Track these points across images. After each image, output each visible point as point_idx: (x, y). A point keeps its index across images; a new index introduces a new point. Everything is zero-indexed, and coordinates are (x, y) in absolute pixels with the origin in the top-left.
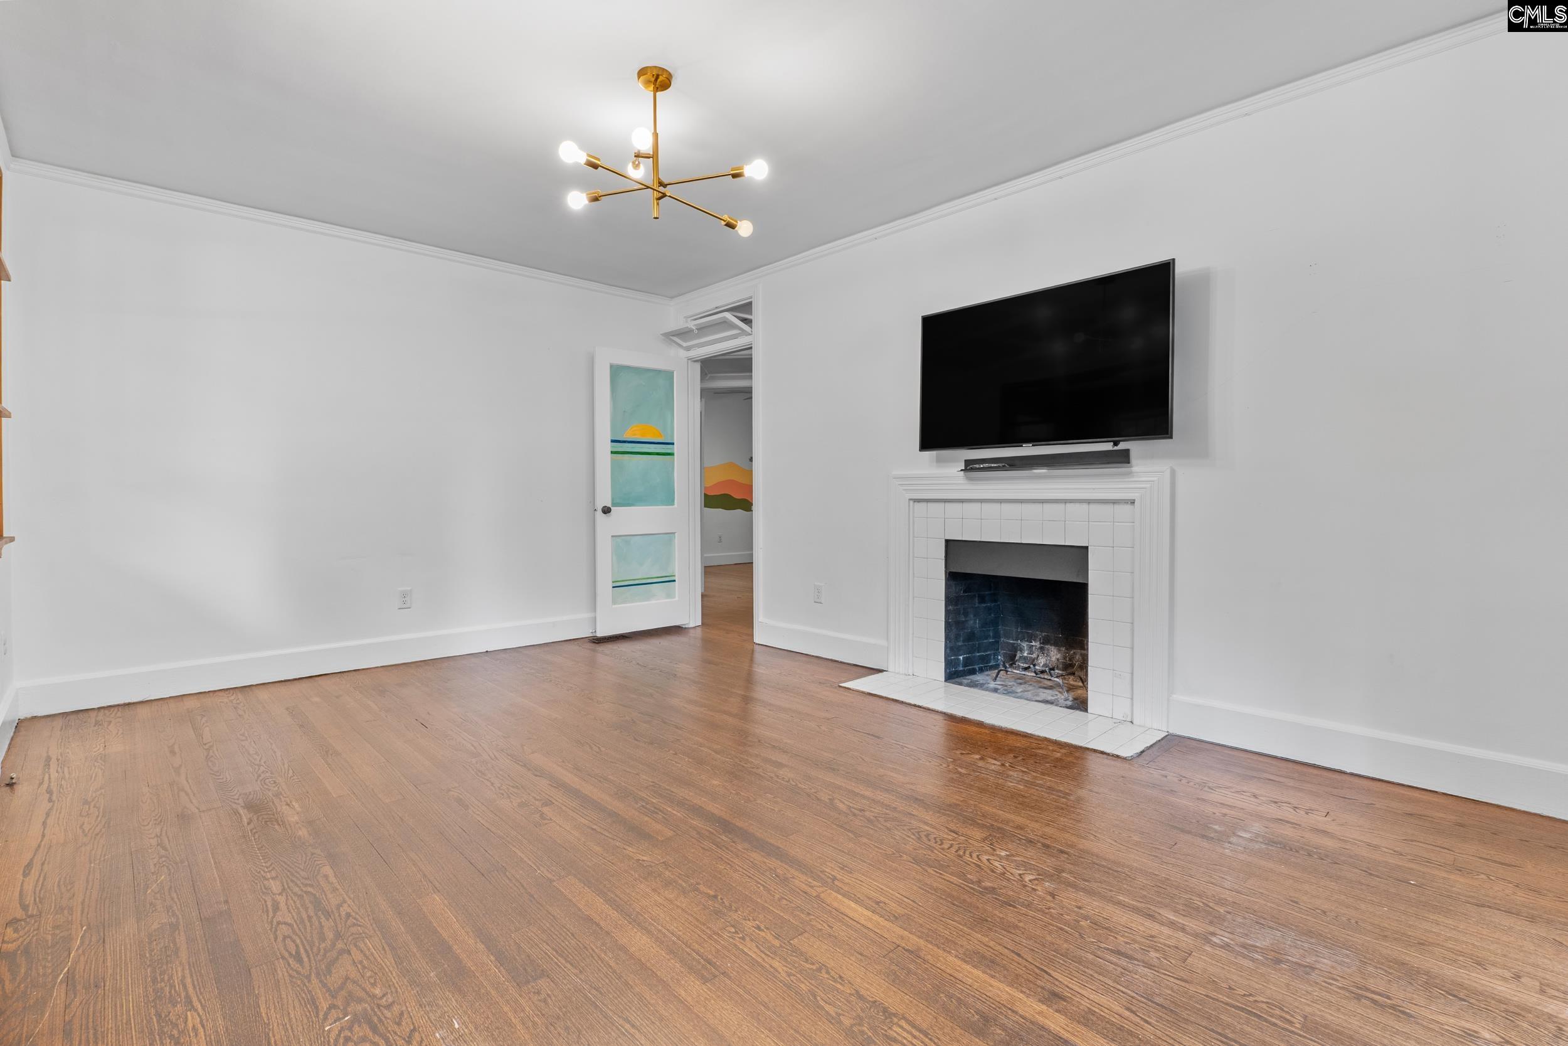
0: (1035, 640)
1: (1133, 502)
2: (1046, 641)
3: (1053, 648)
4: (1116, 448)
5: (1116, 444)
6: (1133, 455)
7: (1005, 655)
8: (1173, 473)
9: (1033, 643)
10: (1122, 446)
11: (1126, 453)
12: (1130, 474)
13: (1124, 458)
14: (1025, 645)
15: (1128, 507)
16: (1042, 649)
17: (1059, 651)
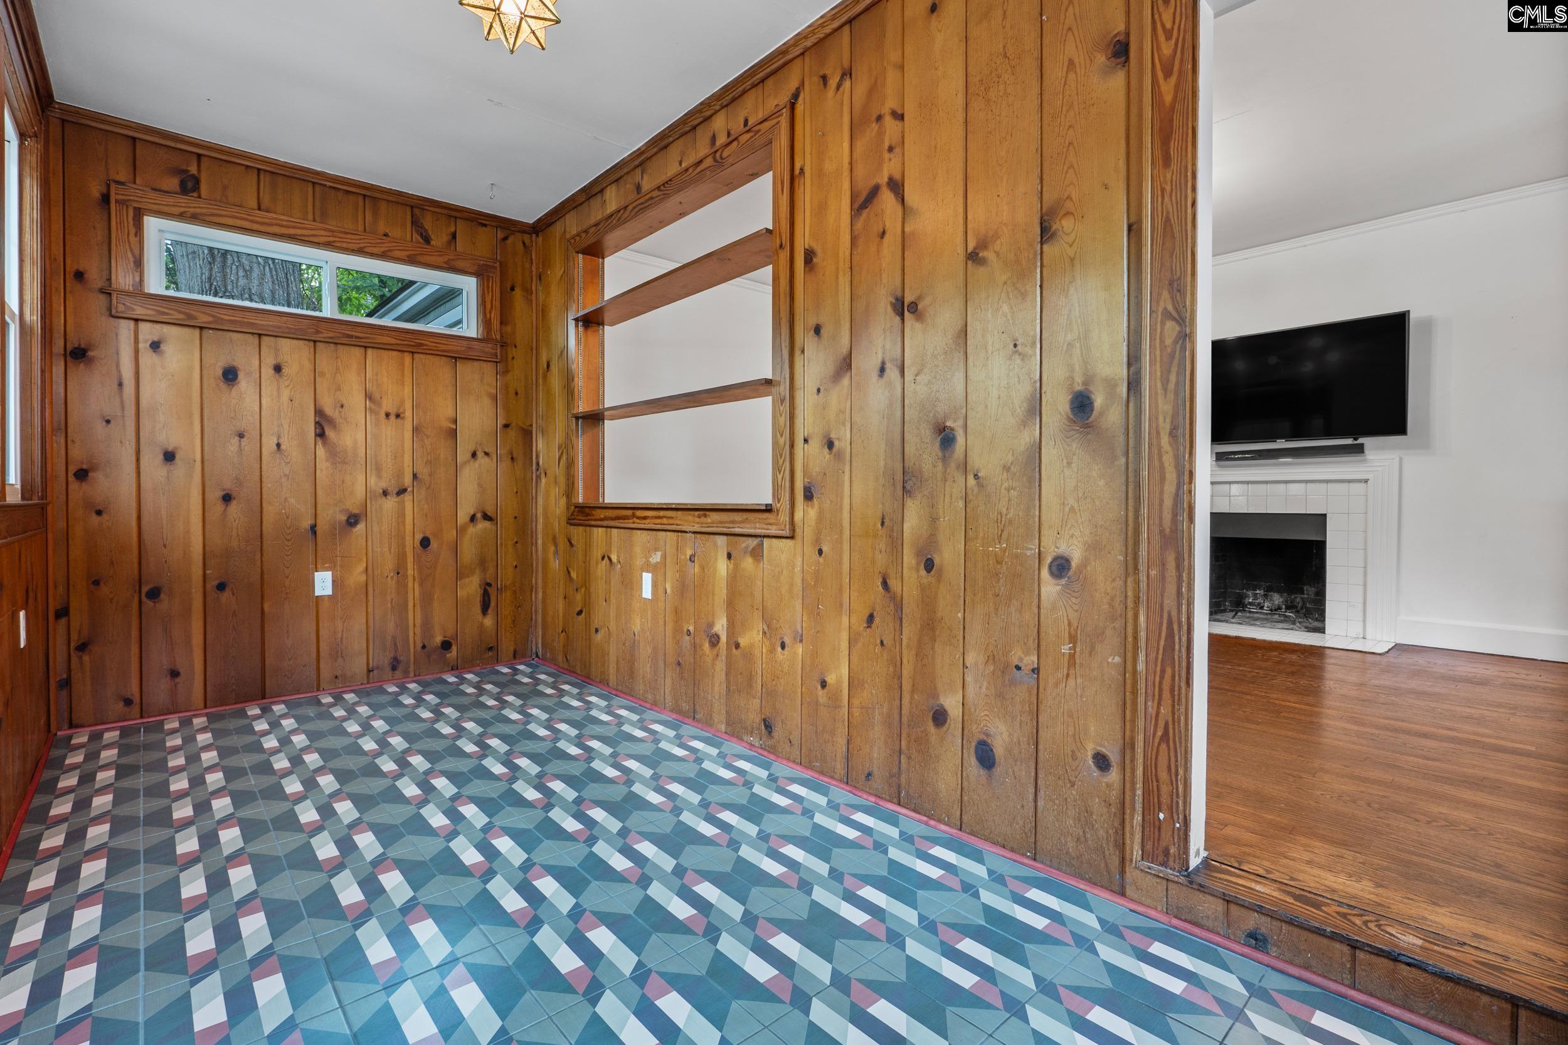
0: (1260, 589)
1: (1366, 481)
2: (1269, 590)
3: (1276, 594)
4: (1355, 442)
5: (1356, 439)
6: (1366, 447)
7: (1231, 602)
8: (1401, 460)
9: (1258, 592)
10: (1360, 441)
11: (1362, 445)
12: (1365, 461)
13: (1359, 449)
14: (1250, 593)
15: (1362, 485)
16: (1266, 596)
17: (1281, 596)
